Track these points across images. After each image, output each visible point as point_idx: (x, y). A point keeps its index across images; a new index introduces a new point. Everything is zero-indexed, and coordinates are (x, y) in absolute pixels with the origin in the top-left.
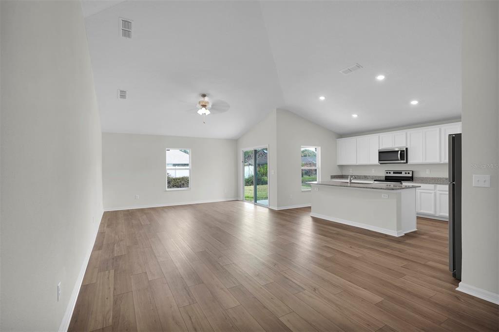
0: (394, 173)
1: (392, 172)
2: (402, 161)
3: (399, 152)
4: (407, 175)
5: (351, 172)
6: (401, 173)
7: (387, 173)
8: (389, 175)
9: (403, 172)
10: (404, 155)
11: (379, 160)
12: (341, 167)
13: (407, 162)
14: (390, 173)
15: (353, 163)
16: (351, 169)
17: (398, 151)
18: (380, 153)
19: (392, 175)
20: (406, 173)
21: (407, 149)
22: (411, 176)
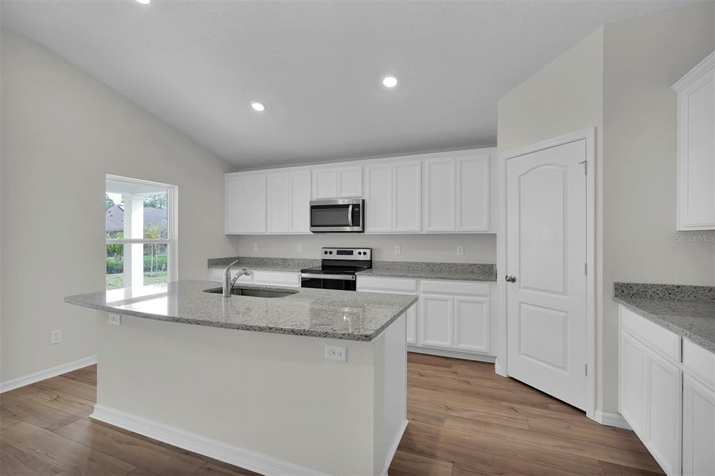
0: (339, 253)
1: (335, 251)
2: (356, 229)
3: (350, 208)
4: (362, 258)
5: (256, 249)
6: (351, 253)
7: (326, 253)
8: (328, 257)
9: (356, 252)
10: (357, 213)
11: (312, 226)
12: (235, 239)
13: (363, 232)
14: (331, 253)
15: (259, 229)
16: (256, 245)
17: (347, 206)
18: (314, 208)
19: (335, 256)
20: (360, 253)
21: (363, 201)
22: (369, 259)
